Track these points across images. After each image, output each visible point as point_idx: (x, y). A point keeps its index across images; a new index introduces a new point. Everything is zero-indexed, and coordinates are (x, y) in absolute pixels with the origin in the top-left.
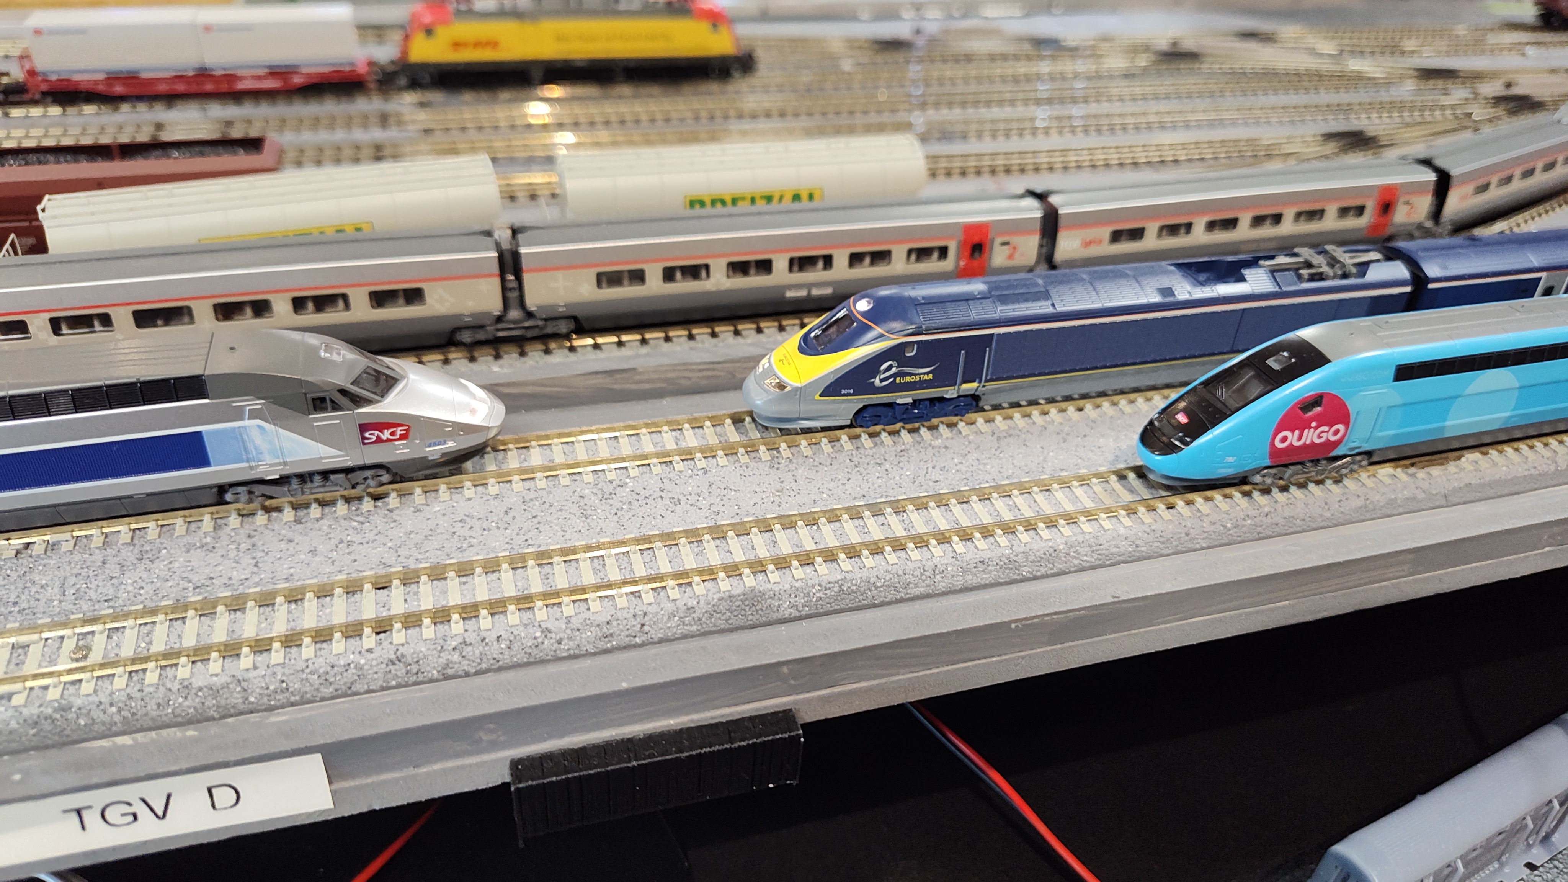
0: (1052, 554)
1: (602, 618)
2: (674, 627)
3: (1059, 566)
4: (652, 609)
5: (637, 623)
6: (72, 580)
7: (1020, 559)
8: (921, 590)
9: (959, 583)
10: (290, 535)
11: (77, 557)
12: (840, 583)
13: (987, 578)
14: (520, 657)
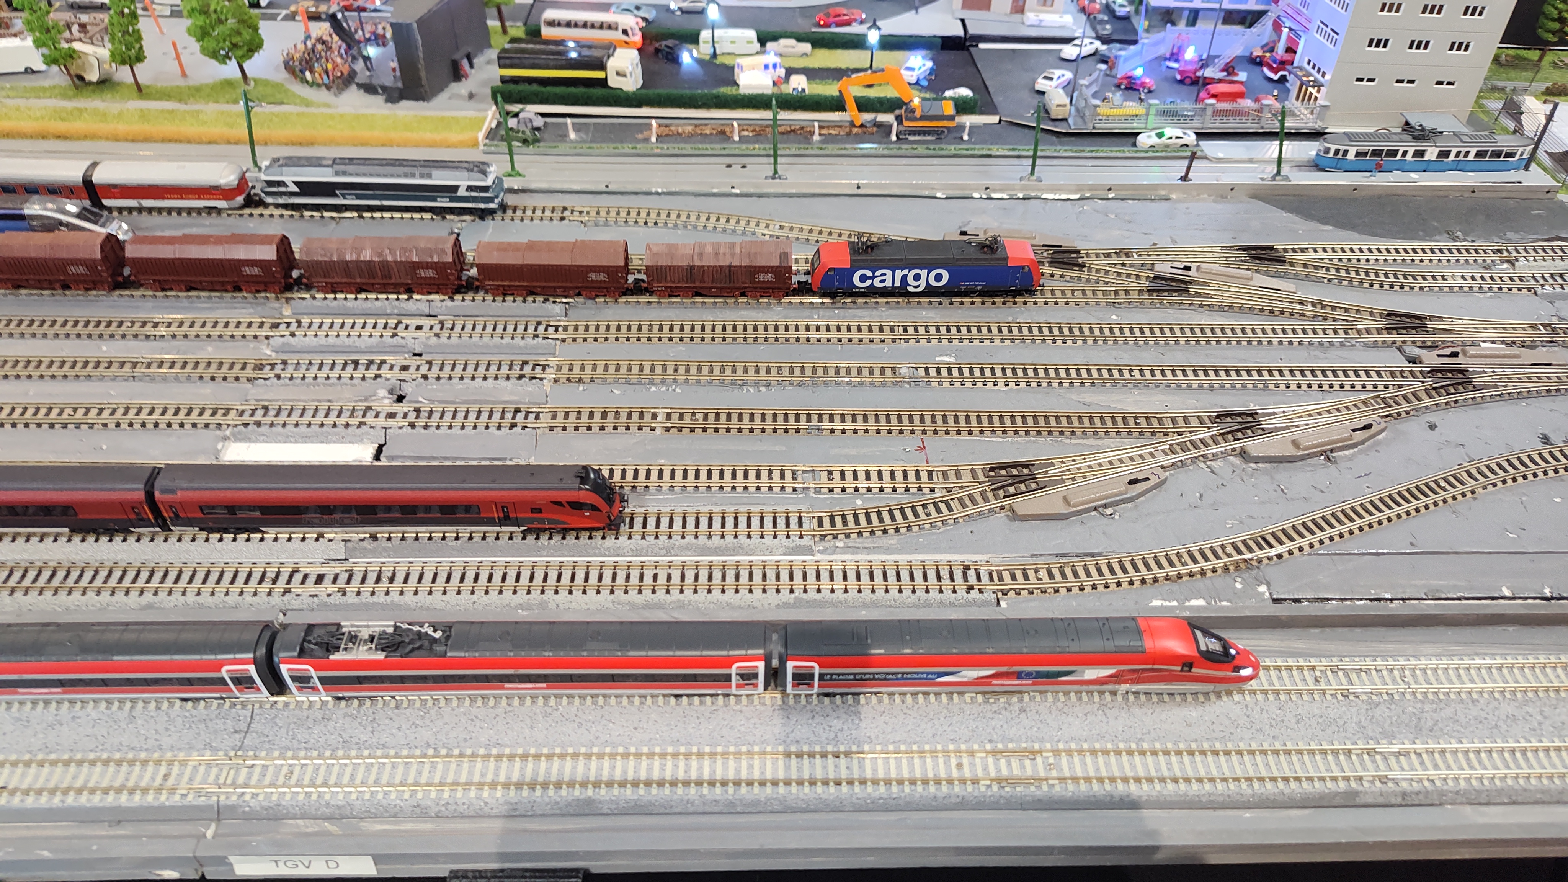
0: (756, 803)
1: (513, 801)
2: (548, 810)
3: (759, 809)
4: (538, 800)
5: (529, 805)
6: (292, 726)
7: (738, 802)
8: (678, 810)
9: (700, 810)
10: (392, 715)
11: (296, 712)
12: (635, 801)
13: (716, 809)
14: (472, 813)
